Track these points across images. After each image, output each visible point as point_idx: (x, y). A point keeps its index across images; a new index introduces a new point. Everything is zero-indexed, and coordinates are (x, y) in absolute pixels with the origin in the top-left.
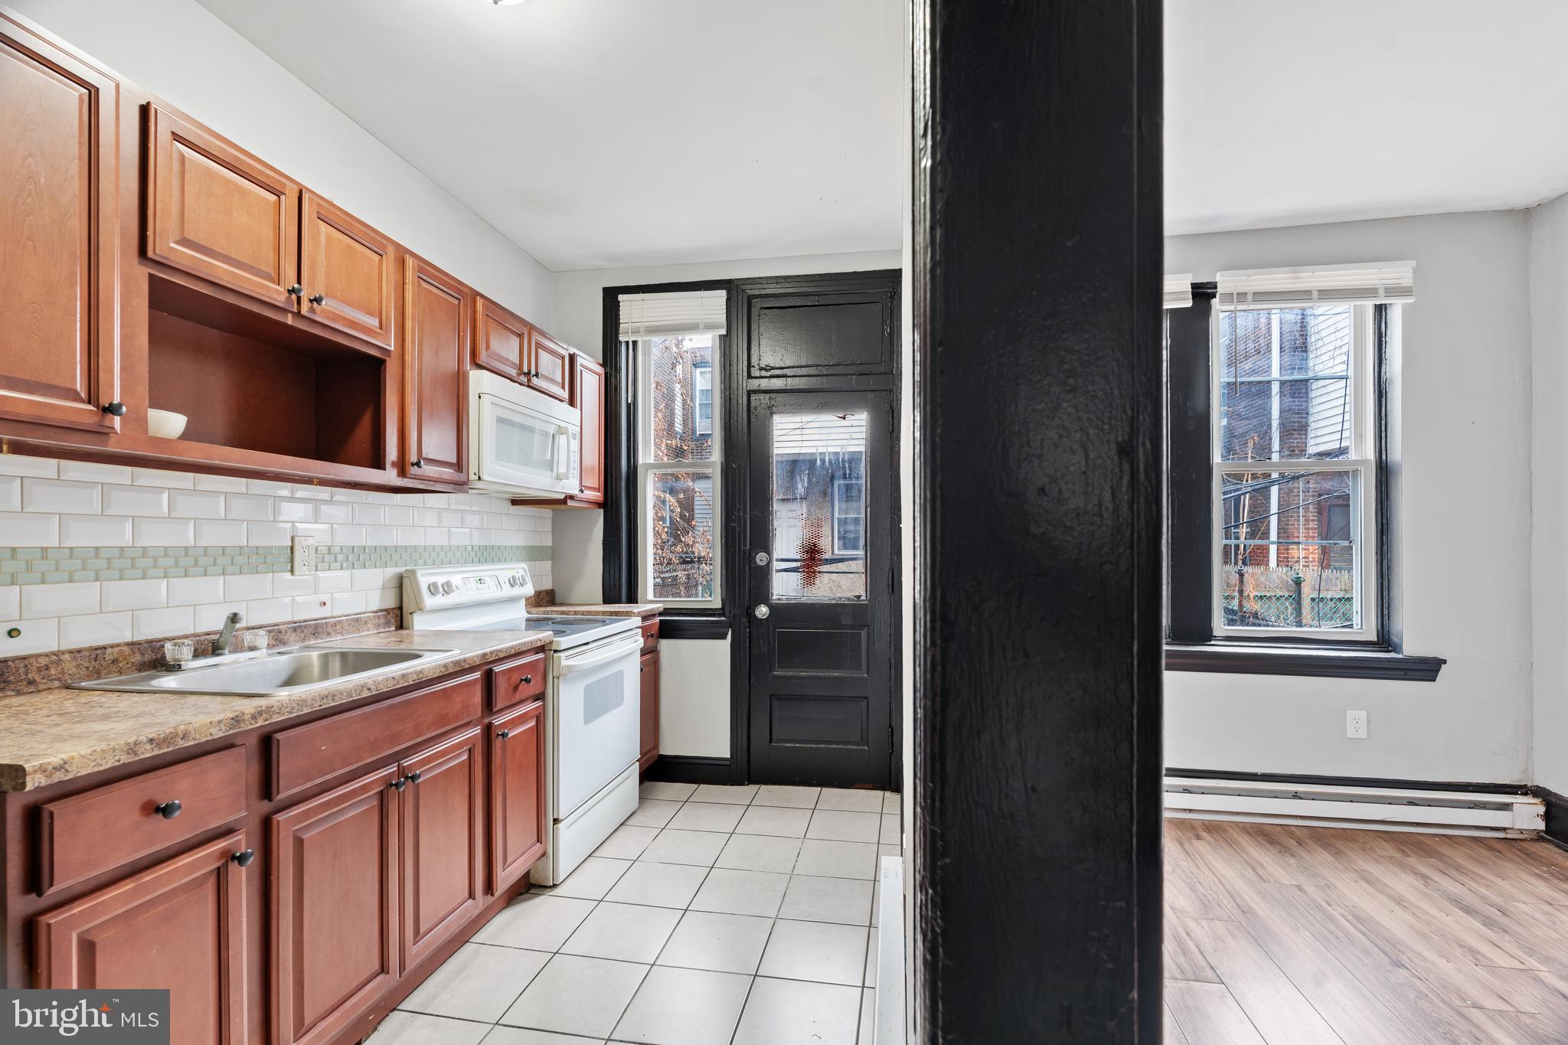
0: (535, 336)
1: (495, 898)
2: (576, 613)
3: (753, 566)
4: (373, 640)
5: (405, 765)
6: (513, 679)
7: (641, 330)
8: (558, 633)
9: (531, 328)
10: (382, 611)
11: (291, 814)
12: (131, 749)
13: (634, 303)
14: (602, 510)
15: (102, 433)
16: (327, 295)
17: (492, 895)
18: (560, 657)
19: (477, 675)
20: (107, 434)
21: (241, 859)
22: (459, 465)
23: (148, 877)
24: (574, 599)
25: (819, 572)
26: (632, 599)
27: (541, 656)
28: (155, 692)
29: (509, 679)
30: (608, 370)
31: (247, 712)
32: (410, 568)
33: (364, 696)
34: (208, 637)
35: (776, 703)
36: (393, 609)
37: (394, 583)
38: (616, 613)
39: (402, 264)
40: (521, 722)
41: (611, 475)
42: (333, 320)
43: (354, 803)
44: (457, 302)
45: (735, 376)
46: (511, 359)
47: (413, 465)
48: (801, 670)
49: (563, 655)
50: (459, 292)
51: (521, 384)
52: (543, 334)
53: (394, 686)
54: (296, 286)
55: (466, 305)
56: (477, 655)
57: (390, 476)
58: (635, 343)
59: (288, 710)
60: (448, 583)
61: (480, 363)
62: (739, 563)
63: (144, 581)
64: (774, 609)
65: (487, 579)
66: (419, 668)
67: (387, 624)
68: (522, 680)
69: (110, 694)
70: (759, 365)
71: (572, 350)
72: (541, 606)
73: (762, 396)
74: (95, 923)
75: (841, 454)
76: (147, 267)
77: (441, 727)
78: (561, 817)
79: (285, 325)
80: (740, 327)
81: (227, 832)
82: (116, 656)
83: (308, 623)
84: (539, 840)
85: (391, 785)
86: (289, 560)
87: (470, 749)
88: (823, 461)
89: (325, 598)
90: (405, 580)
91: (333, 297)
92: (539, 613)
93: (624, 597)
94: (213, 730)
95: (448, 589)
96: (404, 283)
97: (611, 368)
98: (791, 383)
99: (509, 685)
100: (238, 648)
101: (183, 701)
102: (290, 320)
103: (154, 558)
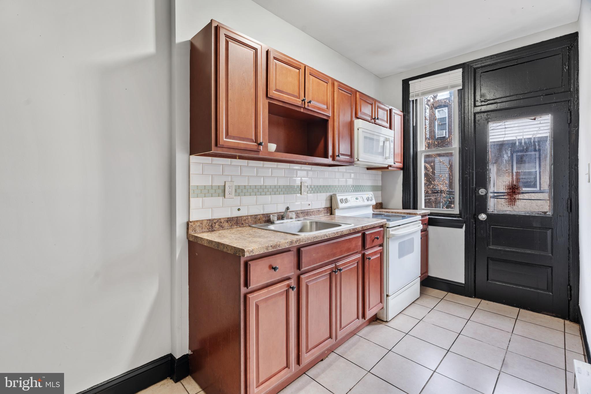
0: (377, 104)
1: (365, 321)
2: (392, 212)
3: (477, 195)
4: (324, 218)
5: (337, 265)
6: (372, 237)
7: (419, 94)
8: (388, 220)
9: (376, 101)
10: (326, 208)
11: (305, 276)
12: (267, 248)
13: (416, 84)
14: (402, 171)
15: (258, 151)
16: (312, 100)
17: (365, 319)
18: (389, 230)
19: (360, 234)
20: (259, 151)
21: (293, 288)
22: (351, 155)
23: (270, 288)
24: (390, 207)
25: (518, 199)
26: (415, 207)
27: (382, 229)
28: (270, 230)
29: (371, 237)
30: (405, 113)
31: (294, 240)
32: (334, 193)
33: (326, 238)
34: (280, 214)
35: (491, 262)
36: (329, 207)
37: (329, 198)
38: (410, 214)
39: (333, 85)
40: (375, 254)
41: (406, 157)
42: (314, 108)
43: (322, 276)
44: (350, 95)
45: (467, 107)
46: (368, 114)
47: (337, 156)
48: (506, 247)
49: (390, 229)
50: (351, 91)
51: (372, 123)
52: (380, 102)
53: (334, 236)
54: (304, 98)
55: (353, 96)
56: (360, 227)
57: (329, 161)
58: (416, 100)
59: (305, 241)
60: (346, 199)
61: (358, 117)
62: (470, 194)
63: (261, 196)
64: (489, 215)
65: (359, 198)
66: (342, 230)
67: (327, 213)
68: (375, 238)
69: (259, 230)
70: (480, 100)
71: (390, 107)
72: (378, 209)
73: (482, 115)
74: (259, 300)
75: (533, 139)
76: (268, 100)
77: (348, 253)
78: (389, 294)
79: (301, 112)
80: (470, 84)
81: (288, 279)
82: (260, 218)
83: (305, 211)
84: (381, 302)
85: (333, 271)
86: (300, 190)
87: (357, 262)
88: (520, 143)
89: (310, 203)
90: (333, 197)
91: (314, 100)
92: (377, 211)
93: (412, 207)
94: (286, 245)
95: (346, 201)
96: (334, 91)
97: (406, 112)
98: (499, 106)
99: (371, 239)
100: (287, 218)
101: (277, 234)
102: (302, 110)
103: (258, 189)
